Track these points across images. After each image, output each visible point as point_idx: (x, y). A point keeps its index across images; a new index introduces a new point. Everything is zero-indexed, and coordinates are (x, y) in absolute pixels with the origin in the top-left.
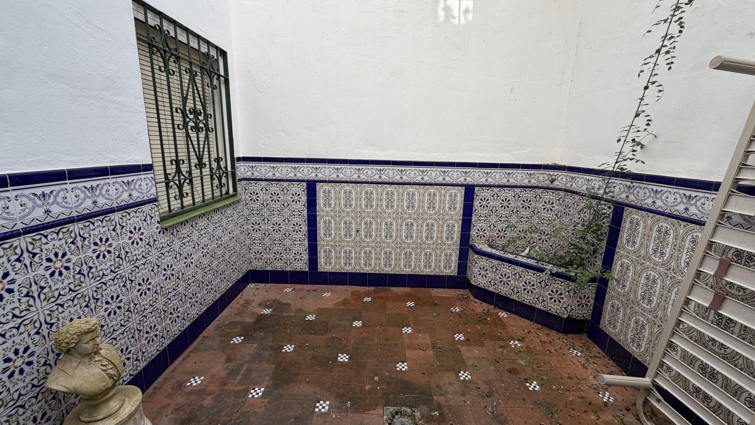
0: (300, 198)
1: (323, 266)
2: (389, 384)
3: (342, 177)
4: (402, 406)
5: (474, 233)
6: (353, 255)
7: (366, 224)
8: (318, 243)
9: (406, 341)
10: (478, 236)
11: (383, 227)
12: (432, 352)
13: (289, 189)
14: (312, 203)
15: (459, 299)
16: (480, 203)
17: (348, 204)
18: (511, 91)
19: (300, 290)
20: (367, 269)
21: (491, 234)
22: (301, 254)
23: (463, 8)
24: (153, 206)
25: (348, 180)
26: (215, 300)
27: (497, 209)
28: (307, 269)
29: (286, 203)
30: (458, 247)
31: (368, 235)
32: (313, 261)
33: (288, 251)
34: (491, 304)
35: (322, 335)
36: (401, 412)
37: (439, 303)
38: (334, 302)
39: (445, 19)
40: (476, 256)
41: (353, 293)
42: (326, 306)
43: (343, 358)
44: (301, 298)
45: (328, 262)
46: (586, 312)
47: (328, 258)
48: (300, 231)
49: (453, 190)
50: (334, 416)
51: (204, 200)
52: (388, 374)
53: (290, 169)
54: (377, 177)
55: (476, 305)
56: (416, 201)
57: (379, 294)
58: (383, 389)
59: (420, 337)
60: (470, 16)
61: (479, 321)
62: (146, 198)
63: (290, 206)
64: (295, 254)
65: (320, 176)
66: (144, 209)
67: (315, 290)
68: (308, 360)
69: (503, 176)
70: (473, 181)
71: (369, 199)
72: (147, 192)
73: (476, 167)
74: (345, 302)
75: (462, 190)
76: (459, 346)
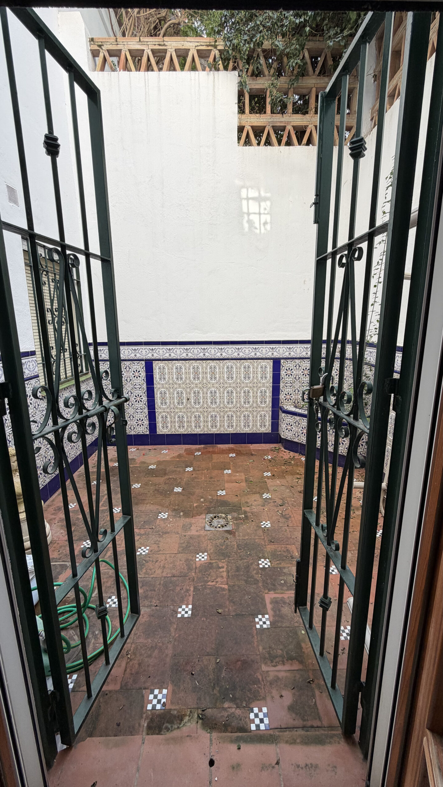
0: (140, 374)
1: (161, 430)
2: (211, 502)
3: (173, 356)
4: (219, 513)
5: (283, 397)
6: (185, 420)
7: (195, 393)
8: (156, 410)
9: (226, 478)
10: (286, 399)
11: (209, 395)
12: (245, 484)
13: (131, 367)
14: (150, 380)
15: (272, 450)
16: (285, 372)
17: (179, 378)
18: (304, 283)
19: (142, 450)
20: (198, 431)
21: (296, 397)
22: (142, 420)
23: (262, 222)
24: (37, 381)
25: (179, 358)
26: (77, 455)
27: (300, 376)
28: (148, 433)
29: (128, 379)
30: (271, 409)
31: (197, 402)
32: (153, 425)
33: (132, 418)
34: (296, 452)
35: (162, 477)
36: (218, 517)
37: (256, 454)
38: (171, 456)
39: (249, 229)
40: (283, 415)
41: (186, 450)
42: (164, 459)
43: (178, 490)
44: (144, 455)
45: (165, 426)
46: (362, 450)
47: (165, 422)
48: (141, 401)
49: (263, 363)
50: (171, 520)
51: (66, 377)
52: (210, 497)
53: (131, 351)
54: (202, 354)
55: (285, 453)
56: (235, 373)
57: (207, 450)
58: (207, 505)
59: (237, 476)
60: (268, 227)
61: (285, 464)
62: (33, 375)
63: (132, 381)
64: (137, 420)
65: (156, 356)
66: (32, 382)
67: (155, 449)
68: (151, 492)
69: (302, 350)
70: (279, 355)
71: (196, 373)
72: (33, 370)
73: (280, 343)
74: (180, 456)
75: (271, 363)
76: (266, 479)
